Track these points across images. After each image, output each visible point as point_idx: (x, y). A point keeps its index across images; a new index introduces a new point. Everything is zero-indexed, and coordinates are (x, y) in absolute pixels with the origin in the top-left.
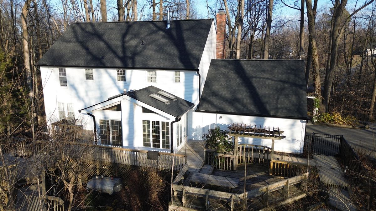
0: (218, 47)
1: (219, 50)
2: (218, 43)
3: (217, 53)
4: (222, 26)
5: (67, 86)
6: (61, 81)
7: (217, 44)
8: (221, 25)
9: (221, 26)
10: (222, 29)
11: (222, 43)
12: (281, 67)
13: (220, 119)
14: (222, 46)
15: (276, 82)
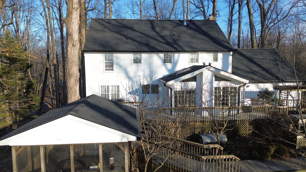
5: (113, 70)
6: (106, 66)
13: (247, 87)
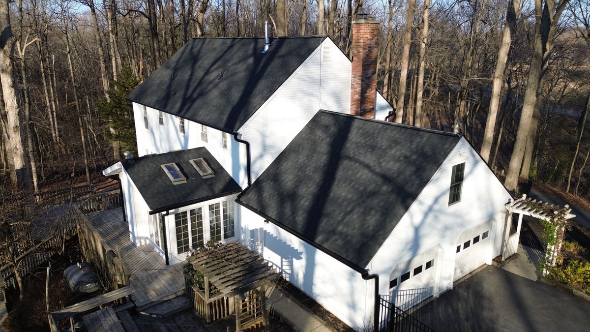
0: (353, 85)
1: (355, 91)
2: (354, 77)
3: (352, 97)
4: (360, 46)
5: (149, 129)
7: (352, 80)
8: (359, 44)
9: (357, 46)
10: (360, 52)
11: (359, 79)
12: (409, 145)
14: (359, 84)
15: (374, 177)
